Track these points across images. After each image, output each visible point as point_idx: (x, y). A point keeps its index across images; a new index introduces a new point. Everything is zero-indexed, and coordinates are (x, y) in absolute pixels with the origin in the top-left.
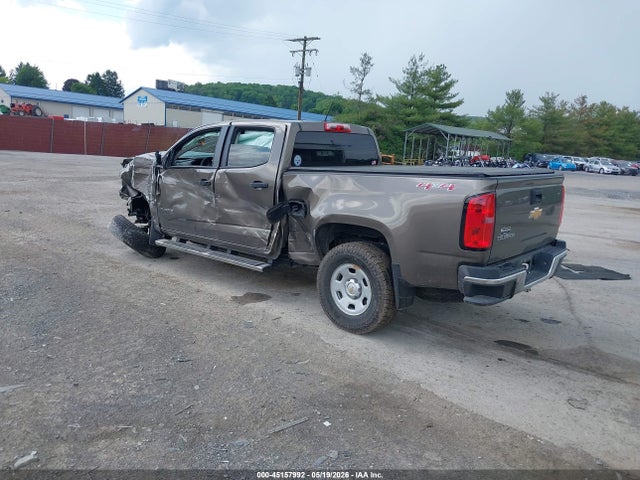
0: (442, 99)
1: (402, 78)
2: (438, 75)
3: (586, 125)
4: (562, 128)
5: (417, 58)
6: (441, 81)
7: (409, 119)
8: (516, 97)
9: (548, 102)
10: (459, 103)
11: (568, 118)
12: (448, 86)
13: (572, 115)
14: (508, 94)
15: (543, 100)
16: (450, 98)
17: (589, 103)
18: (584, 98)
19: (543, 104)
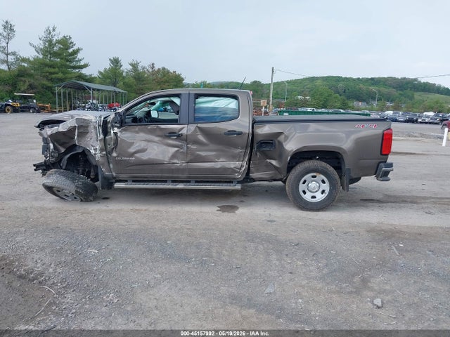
0: (71, 62)
1: (40, 44)
2: (66, 43)
3: (157, 82)
4: (145, 84)
5: (51, 29)
6: (69, 48)
7: (54, 76)
8: (116, 62)
9: (134, 66)
10: (85, 66)
11: (147, 77)
12: (76, 52)
13: (149, 76)
14: (110, 60)
15: (131, 65)
16: (77, 61)
17: (156, 68)
18: (153, 64)
19: (131, 67)
